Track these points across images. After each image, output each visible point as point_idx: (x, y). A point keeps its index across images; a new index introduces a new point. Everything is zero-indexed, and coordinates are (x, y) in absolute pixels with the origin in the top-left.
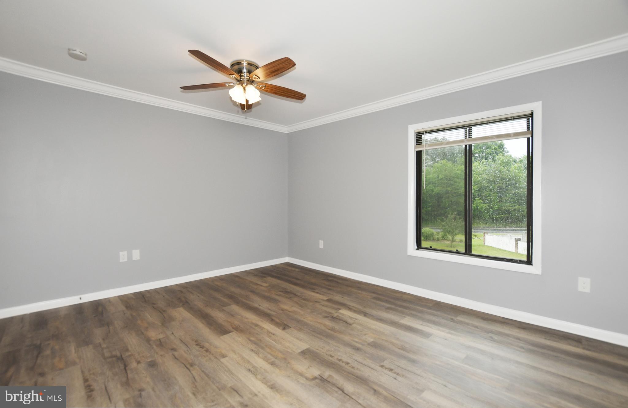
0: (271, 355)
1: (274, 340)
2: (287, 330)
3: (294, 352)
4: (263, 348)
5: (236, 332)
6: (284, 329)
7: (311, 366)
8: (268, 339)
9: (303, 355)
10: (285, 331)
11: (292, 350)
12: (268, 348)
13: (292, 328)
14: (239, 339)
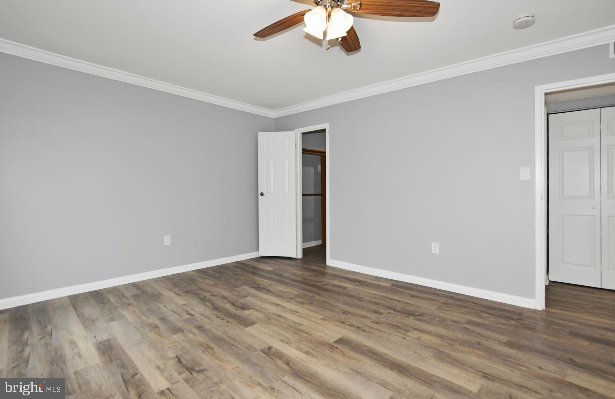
0: (281, 322)
1: (280, 334)
2: (266, 346)
3: (260, 324)
4: (291, 327)
5: (330, 343)
6: (270, 348)
7: (249, 315)
8: (287, 335)
9: (253, 322)
10: (268, 345)
11: (263, 325)
12: (285, 327)
13: (260, 349)
14: (319, 334)
